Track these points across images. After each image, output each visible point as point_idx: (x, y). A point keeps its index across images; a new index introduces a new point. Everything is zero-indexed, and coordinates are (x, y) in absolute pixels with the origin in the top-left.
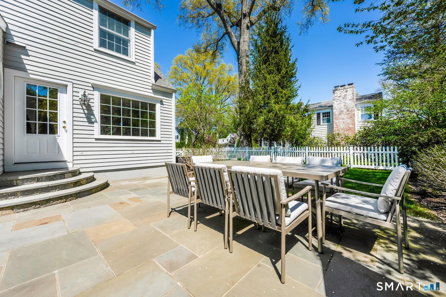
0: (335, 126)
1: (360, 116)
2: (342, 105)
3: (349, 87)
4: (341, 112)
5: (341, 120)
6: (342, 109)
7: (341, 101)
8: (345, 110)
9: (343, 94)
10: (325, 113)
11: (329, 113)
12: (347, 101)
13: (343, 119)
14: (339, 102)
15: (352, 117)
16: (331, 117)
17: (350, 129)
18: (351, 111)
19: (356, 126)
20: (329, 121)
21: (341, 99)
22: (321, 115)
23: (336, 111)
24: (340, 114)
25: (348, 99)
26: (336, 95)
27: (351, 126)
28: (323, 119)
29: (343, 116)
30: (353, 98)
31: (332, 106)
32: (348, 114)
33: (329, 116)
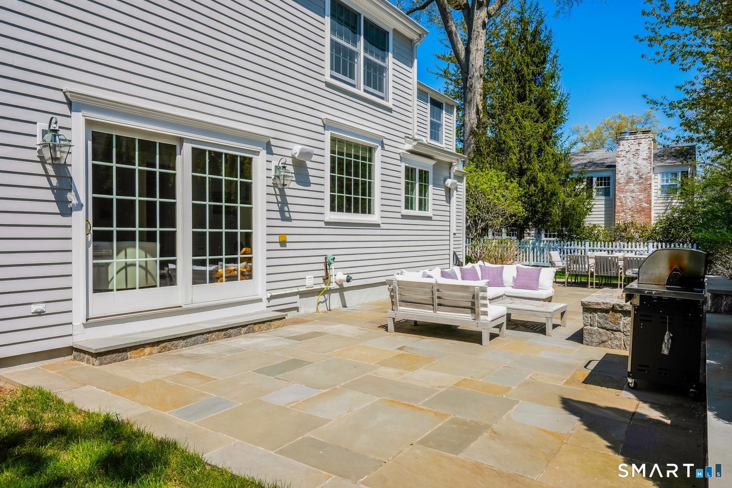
0: (618, 204)
1: (659, 187)
2: (632, 168)
3: (644, 136)
4: (629, 180)
5: (629, 194)
6: (631, 174)
7: (629, 160)
8: (636, 177)
9: (634, 148)
10: (601, 179)
11: (609, 178)
12: (640, 161)
13: (633, 191)
14: (626, 161)
15: (647, 189)
16: (611, 186)
17: (643, 209)
18: (646, 180)
19: (653, 204)
20: (607, 193)
21: (629, 155)
22: (595, 179)
23: (620, 178)
24: (627, 183)
25: (641, 157)
26: (621, 148)
27: (645, 205)
28: (598, 190)
29: (631, 186)
30: (650, 157)
31: (615, 166)
32: (640, 184)
33: (609, 184)
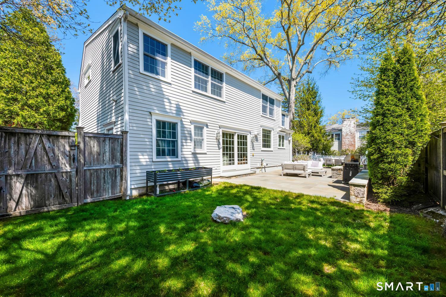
0: (343, 143)
1: (358, 137)
2: (348, 130)
3: (352, 119)
4: (347, 134)
5: (347, 139)
6: (348, 133)
7: (347, 128)
8: (350, 134)
9: (349, 123)
10: (337, 134)
11: (339, 134)
12: (351, 128)
13: (348, 138)
14: (346, 128)
15: (354, 138)
16: (340, 137)
17: (352, 145)
18: (353, 134)
19: (356, 143)
20: (339, 139)
21: (347, 126)
22: (334, 135)
23: (344, 134)
24: (346, 135)
25: (351, 127)
26: (344, 124)
27: (353, 143)
28: (335, 138)
29: (348, 137)
30: (355, 127)
31: (342, 130)
32: (351, 136)
33: (339, 136)
